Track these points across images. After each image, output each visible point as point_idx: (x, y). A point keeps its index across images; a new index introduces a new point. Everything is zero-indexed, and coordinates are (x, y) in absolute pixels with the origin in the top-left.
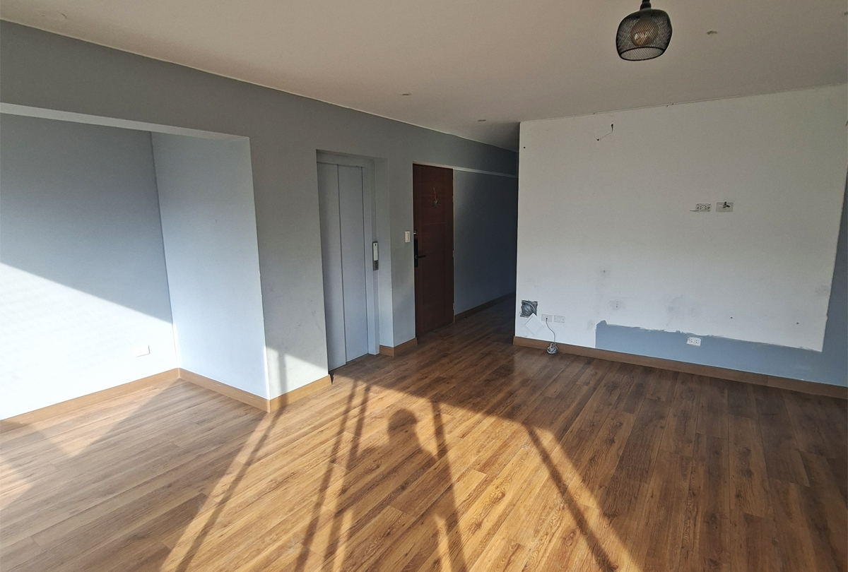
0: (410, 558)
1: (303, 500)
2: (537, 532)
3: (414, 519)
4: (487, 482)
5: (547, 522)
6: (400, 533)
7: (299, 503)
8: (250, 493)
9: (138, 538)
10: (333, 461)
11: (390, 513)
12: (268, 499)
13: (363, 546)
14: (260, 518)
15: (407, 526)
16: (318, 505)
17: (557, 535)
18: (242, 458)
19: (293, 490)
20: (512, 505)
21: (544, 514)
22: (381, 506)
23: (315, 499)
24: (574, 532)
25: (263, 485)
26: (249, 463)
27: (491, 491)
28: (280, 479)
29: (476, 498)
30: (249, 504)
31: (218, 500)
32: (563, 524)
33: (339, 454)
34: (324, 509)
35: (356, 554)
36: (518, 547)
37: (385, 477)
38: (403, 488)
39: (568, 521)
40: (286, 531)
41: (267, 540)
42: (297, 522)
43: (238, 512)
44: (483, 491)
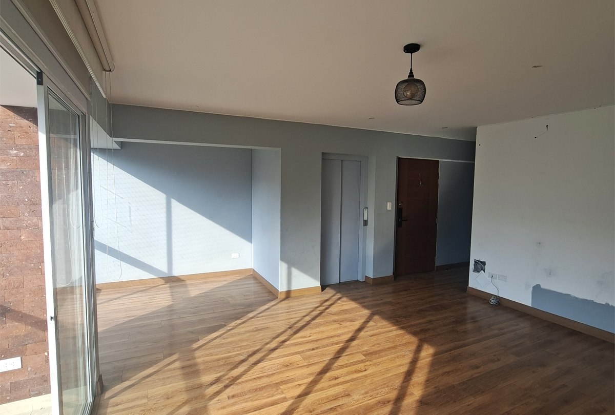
0: (288, 378)
1: (263, 339)
2: (366, 393)
3: (306, 364)
4: (362, 361)
5: (377, 391)
6: (293, 367)
7: (260, 340)
8: (242, 330)
9: (192, 332)
10: (289, 328)
11: (297, 358)
12: (248, 334)
13: (272, 366)
14: (239, 340)
15: (300, 365)
16: (267, 343)
17: (377, 399)
18: (251, 315)
19: (262, 334)
20: (366, 376)
21: (380, 387)
22: (296, 353)
23: (267, 341)
24: (389, 402)
25: (251, 328)
26: (252, 318)
27: (361, 366)
28: (259, 328)
29: (347, 367)
30: (239, 334)
31: (229, 328)
32: (386, 396)
33: (296, 325)
34: (268, 346)
35: (266, 368)
36: (348, 395)
37: (308, 342)
38: (313, 349)
39: (393, 395)
40: (245, 349)
41: (236, 349)
42: (252, 347)
43: (232, 336)
44: (356, 365)
